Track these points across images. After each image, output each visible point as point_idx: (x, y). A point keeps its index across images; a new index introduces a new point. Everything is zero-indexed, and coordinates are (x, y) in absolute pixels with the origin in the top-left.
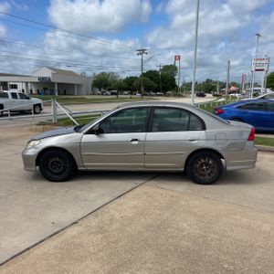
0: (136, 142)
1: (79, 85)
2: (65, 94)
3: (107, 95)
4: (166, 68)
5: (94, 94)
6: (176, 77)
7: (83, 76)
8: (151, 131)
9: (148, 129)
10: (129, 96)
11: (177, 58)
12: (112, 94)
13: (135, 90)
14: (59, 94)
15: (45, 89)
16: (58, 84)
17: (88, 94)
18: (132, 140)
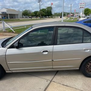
0: (47, 53)
1: (17, 15)
2: (12, 18)
3: (28, 18)
4: (48, 8)
5: (23, 18)
6: (52, 11)
7: (19, 11)
8: (56, 44)
9: (54, 43)
10: (36, 18)
11: (52, 4)
12: (30, 18)
13: (38, 16)
14: (10, 18)
15: (5, 16)
16: (9, 14)
17: (21, 18)
18: (43, 52)
